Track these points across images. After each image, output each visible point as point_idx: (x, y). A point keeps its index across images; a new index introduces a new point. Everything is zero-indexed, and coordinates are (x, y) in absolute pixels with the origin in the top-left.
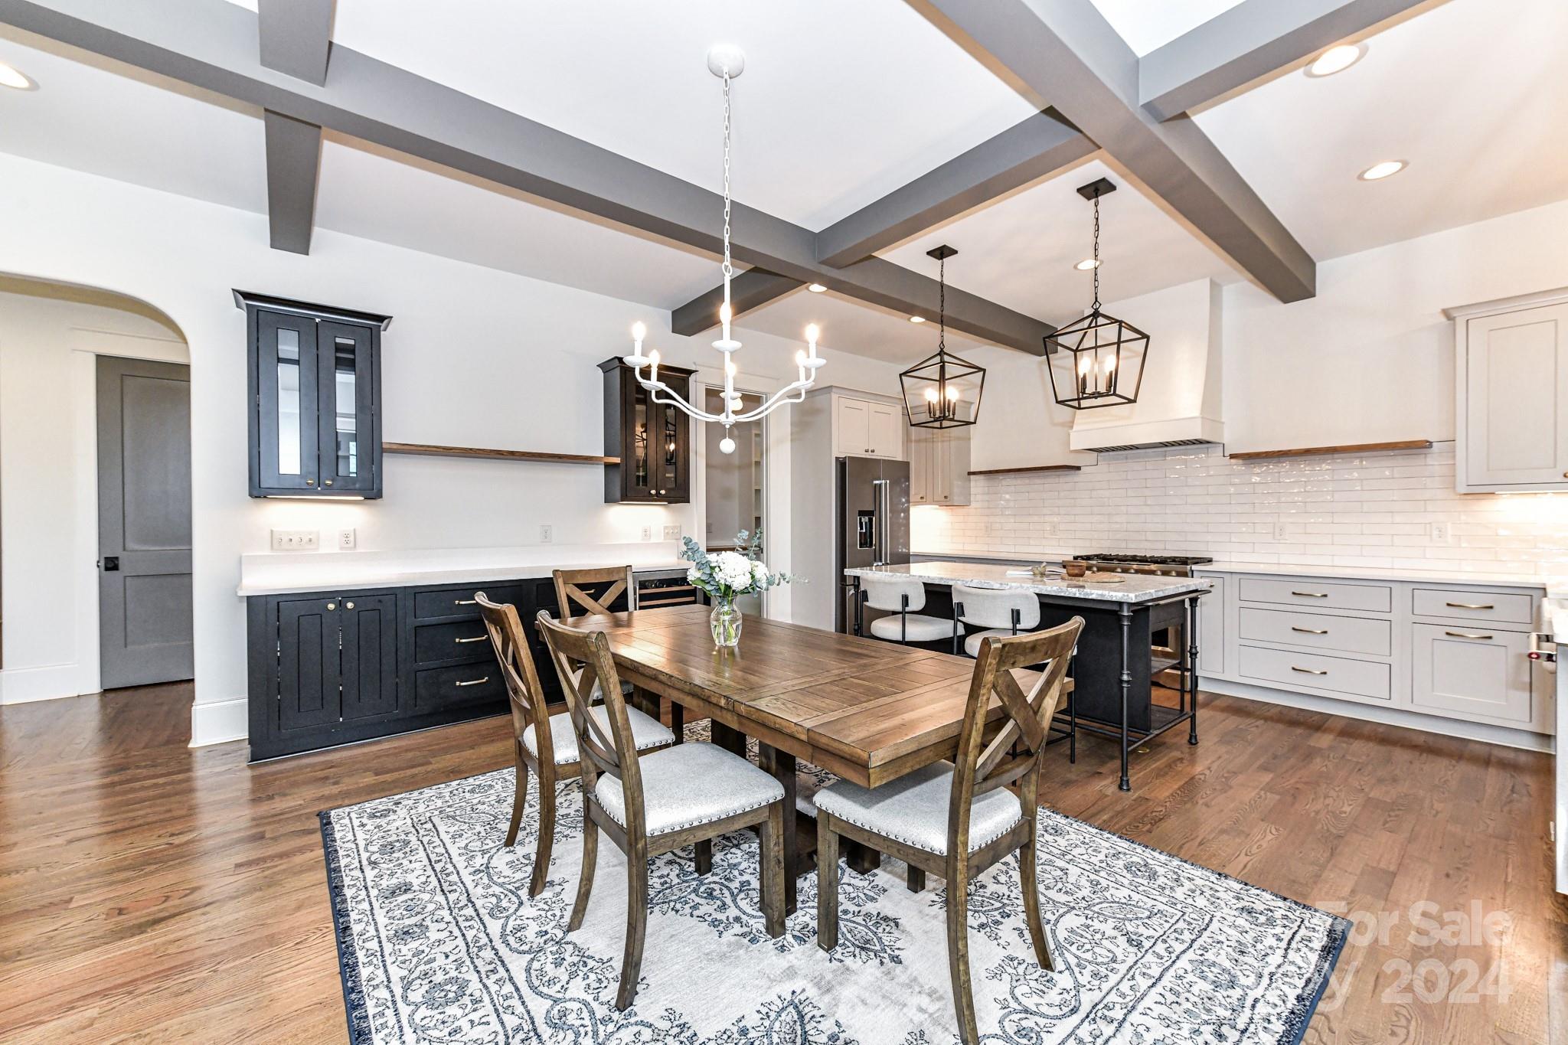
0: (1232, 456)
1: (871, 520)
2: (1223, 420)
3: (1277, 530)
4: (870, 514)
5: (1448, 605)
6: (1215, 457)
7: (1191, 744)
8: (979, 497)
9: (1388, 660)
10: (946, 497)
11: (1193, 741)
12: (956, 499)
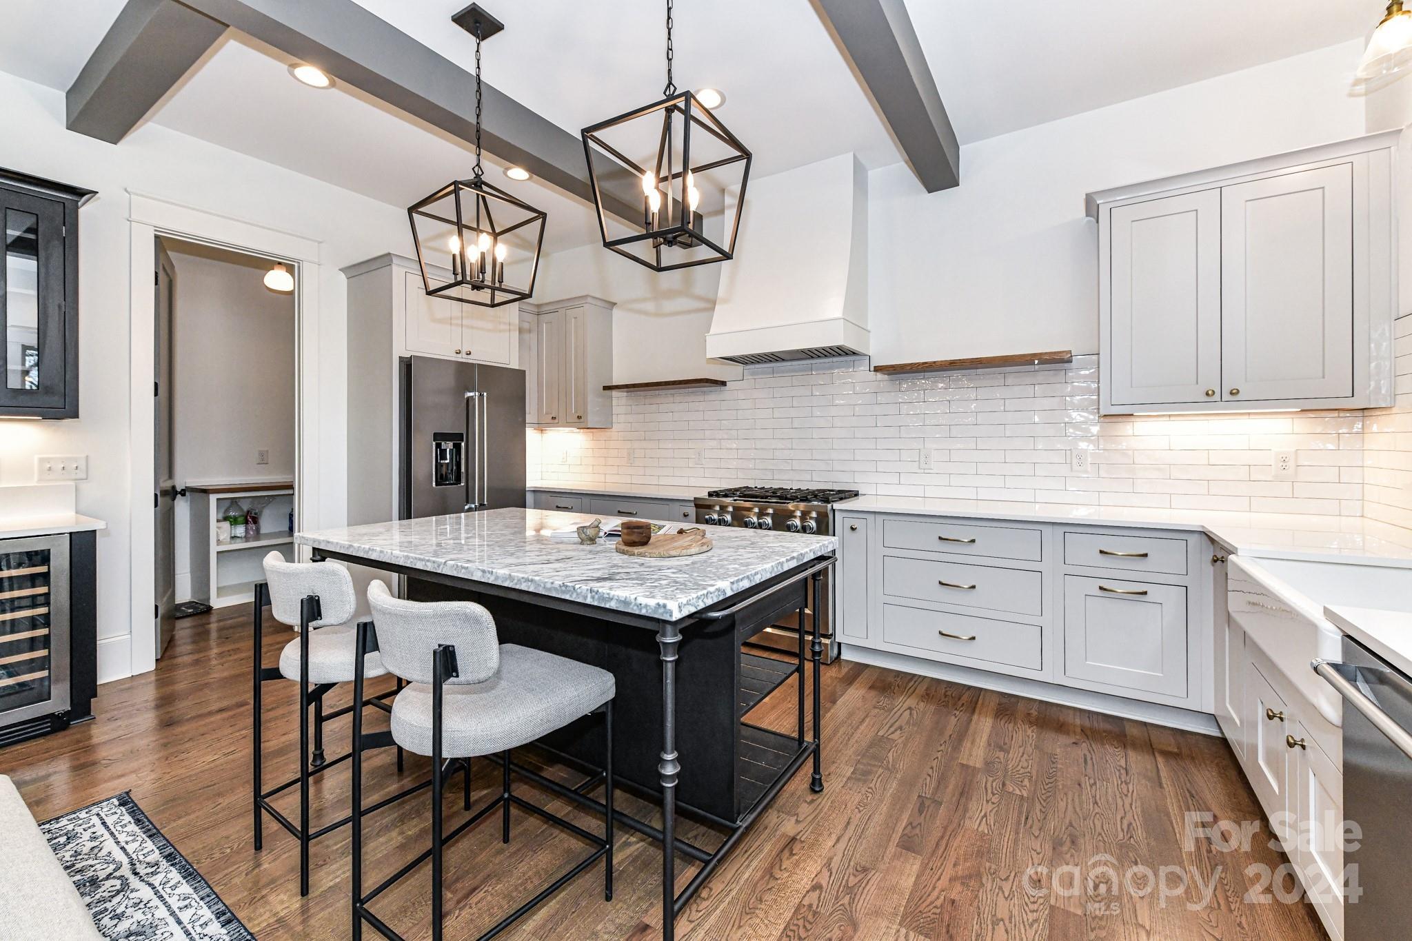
0: (878, 369)
1: (457, 447)
2: (869, 328)
3: (923, 459)
4: (456, 438)
5: (1101, 552)
6: (862, 372)
7: (814, 791)
8: (622, 418)
9: (1038, 621)
10: (579, 417)
11: (816, 786)
12: (592, 420)
